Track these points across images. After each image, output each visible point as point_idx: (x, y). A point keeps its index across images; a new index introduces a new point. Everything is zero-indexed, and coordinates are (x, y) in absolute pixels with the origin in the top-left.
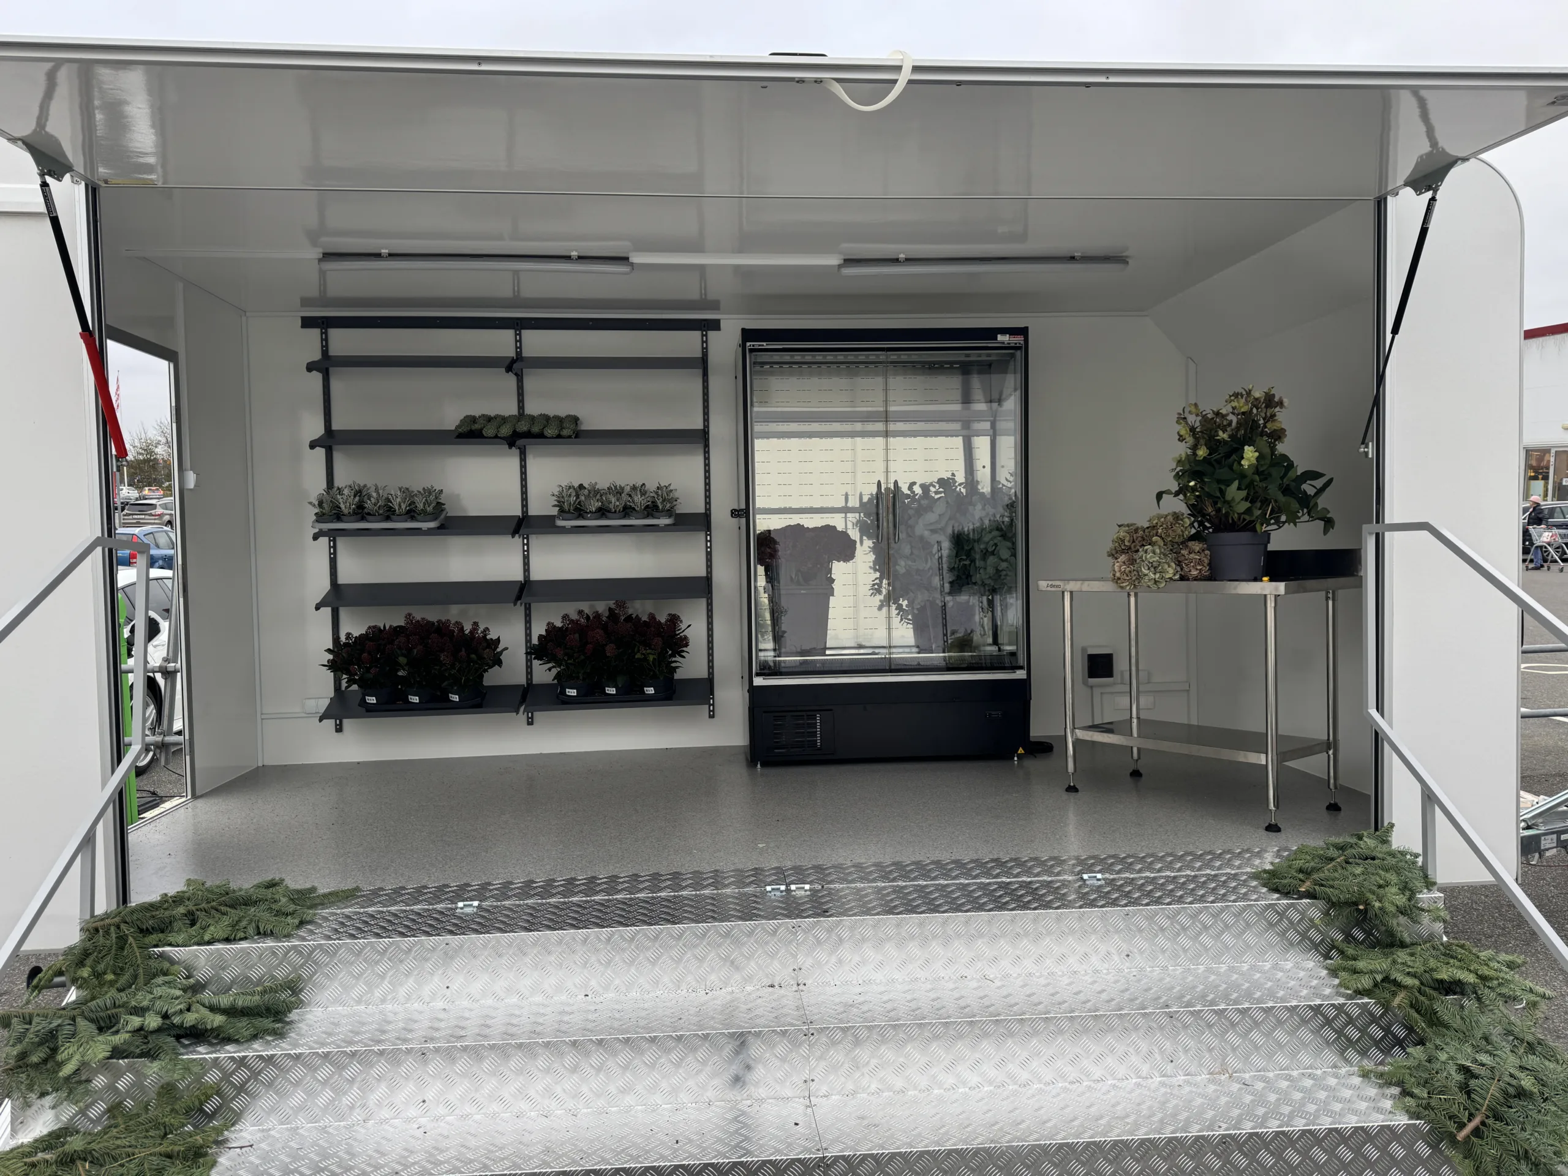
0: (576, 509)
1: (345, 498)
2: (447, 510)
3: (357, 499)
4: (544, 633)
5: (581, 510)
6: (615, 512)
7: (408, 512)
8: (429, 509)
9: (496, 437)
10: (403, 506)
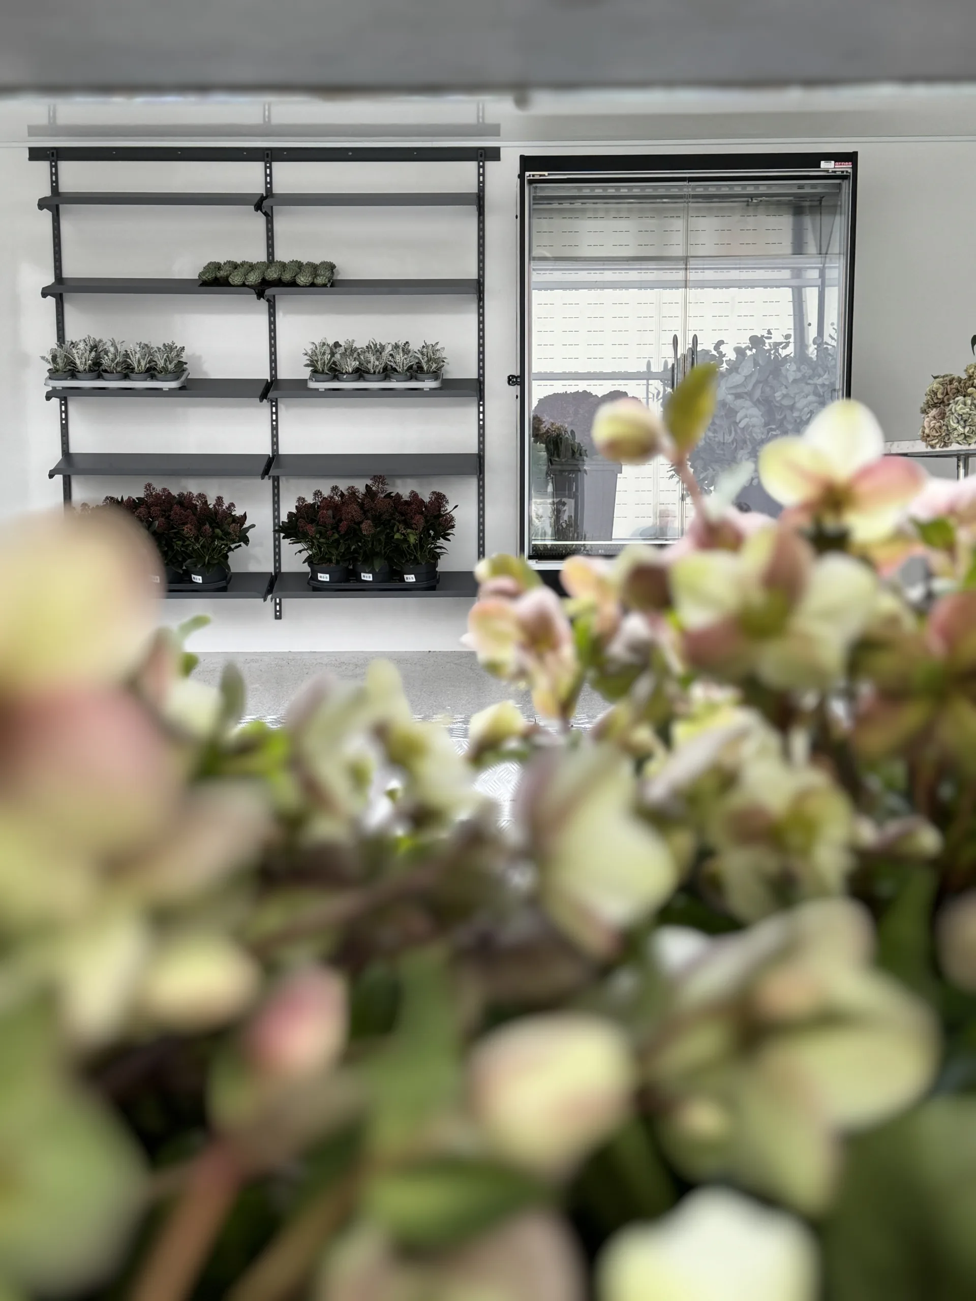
0: (332, 369)
1: (80, 352)
2: (189, 371)
3: (93, 354)
4: (294, 511)
5: (336, 370)
6: (375, 372)
7: (148, 370)
8: (171, 367)
9: (244, 285)
10: (143, 363)
